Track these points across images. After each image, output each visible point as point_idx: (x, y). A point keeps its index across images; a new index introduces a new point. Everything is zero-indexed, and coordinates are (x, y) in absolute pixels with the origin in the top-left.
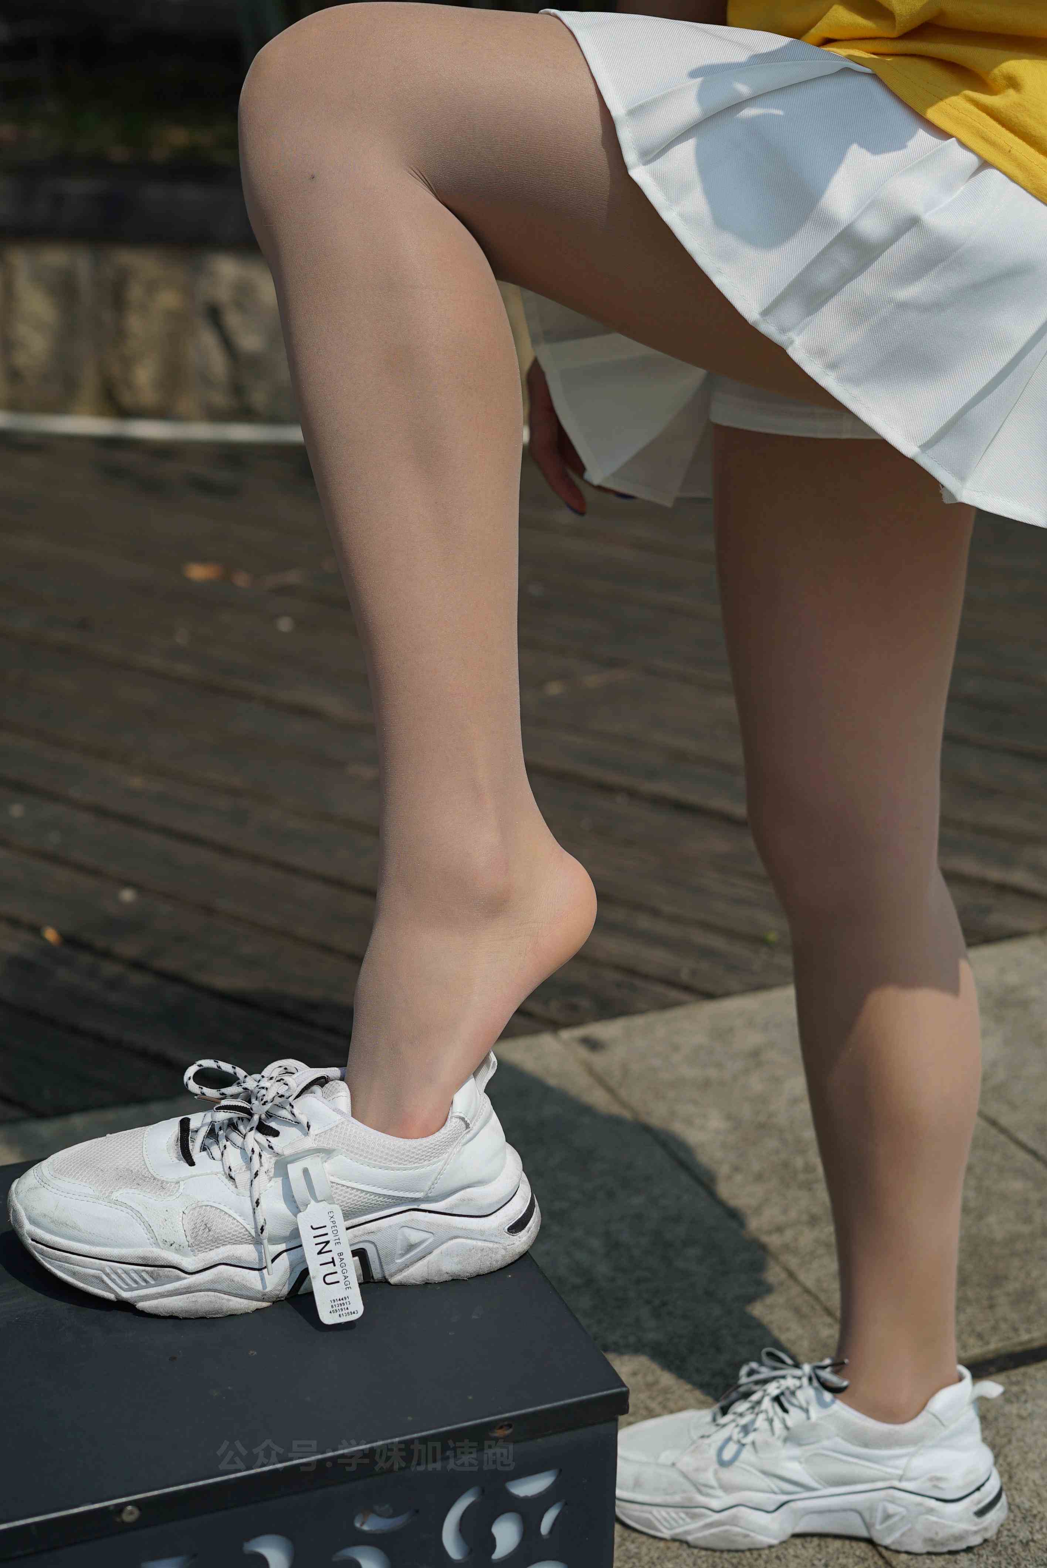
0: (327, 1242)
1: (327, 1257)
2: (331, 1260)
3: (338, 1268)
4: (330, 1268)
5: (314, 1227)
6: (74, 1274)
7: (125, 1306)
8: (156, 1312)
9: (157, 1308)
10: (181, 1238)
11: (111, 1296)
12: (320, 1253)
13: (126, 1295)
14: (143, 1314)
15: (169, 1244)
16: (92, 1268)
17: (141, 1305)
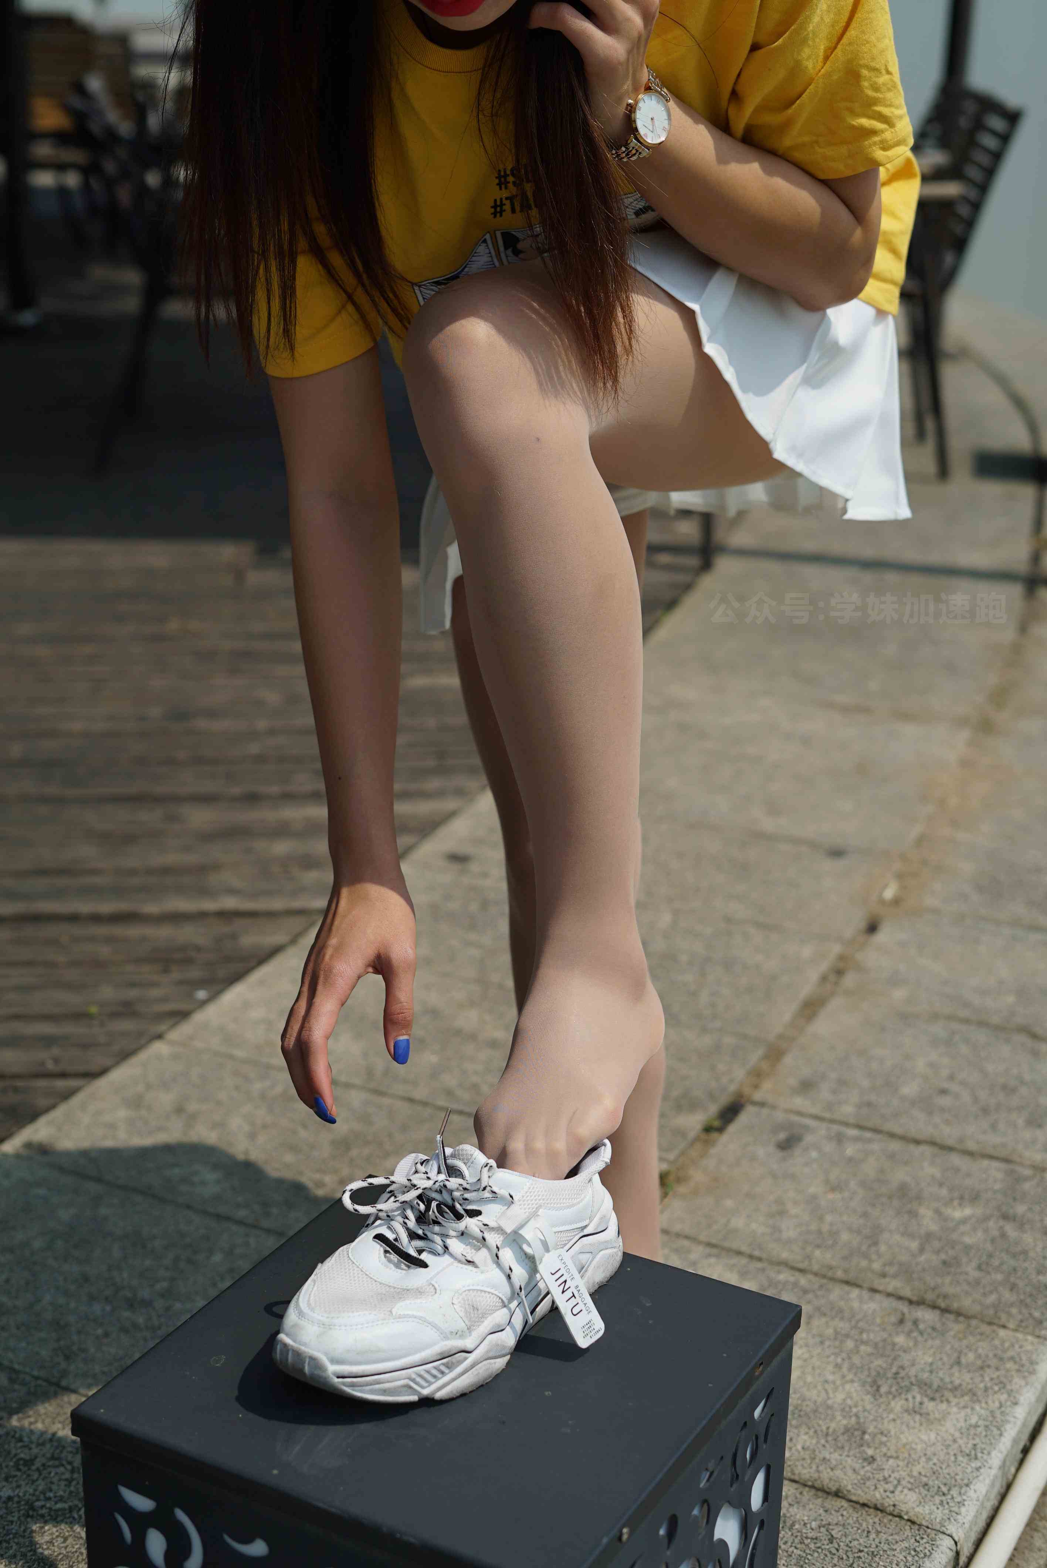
0: (565, 1281)
1: (568, 1294)
2: (572, 1295)
3: (578, 1300)
4: (573, 1301)
5: (553, 1273)
6: (384, 1392)
7: (427, 1402)
8: (451, 1396)
9: (452, 1392)
10: (461, 1325)
11: (414, 1398)
12: (563, 1292)
13: (426, 1392)
14: (442, 1402)
15: (455, 1334)
16: (399, 1380)
17: (438, 1396)
